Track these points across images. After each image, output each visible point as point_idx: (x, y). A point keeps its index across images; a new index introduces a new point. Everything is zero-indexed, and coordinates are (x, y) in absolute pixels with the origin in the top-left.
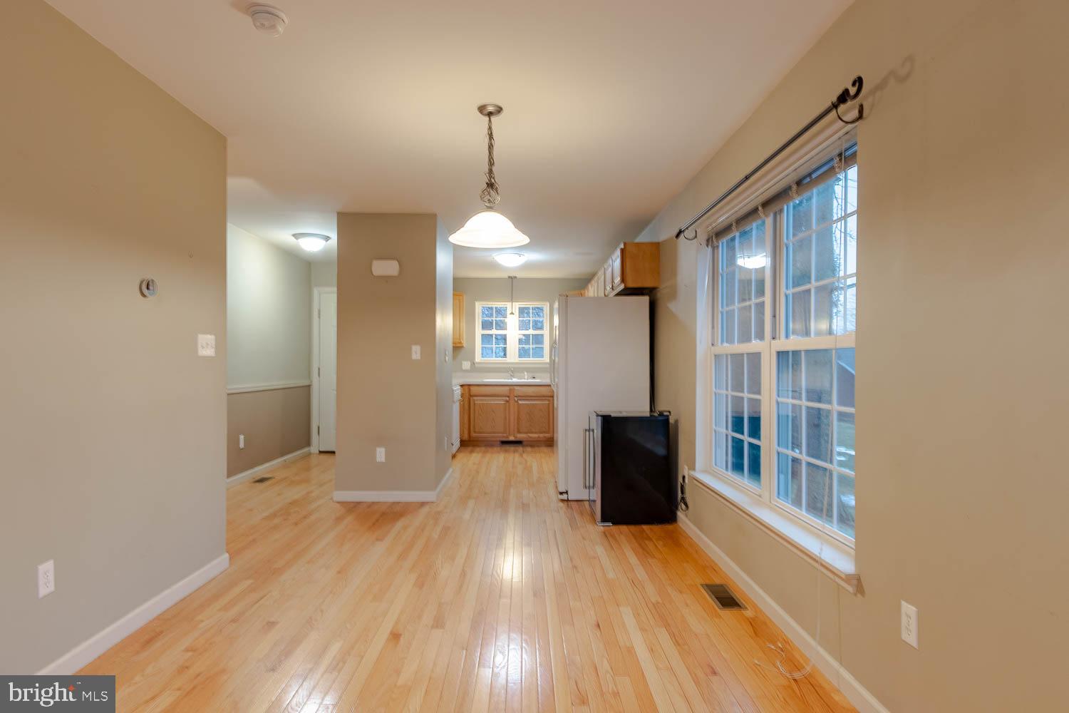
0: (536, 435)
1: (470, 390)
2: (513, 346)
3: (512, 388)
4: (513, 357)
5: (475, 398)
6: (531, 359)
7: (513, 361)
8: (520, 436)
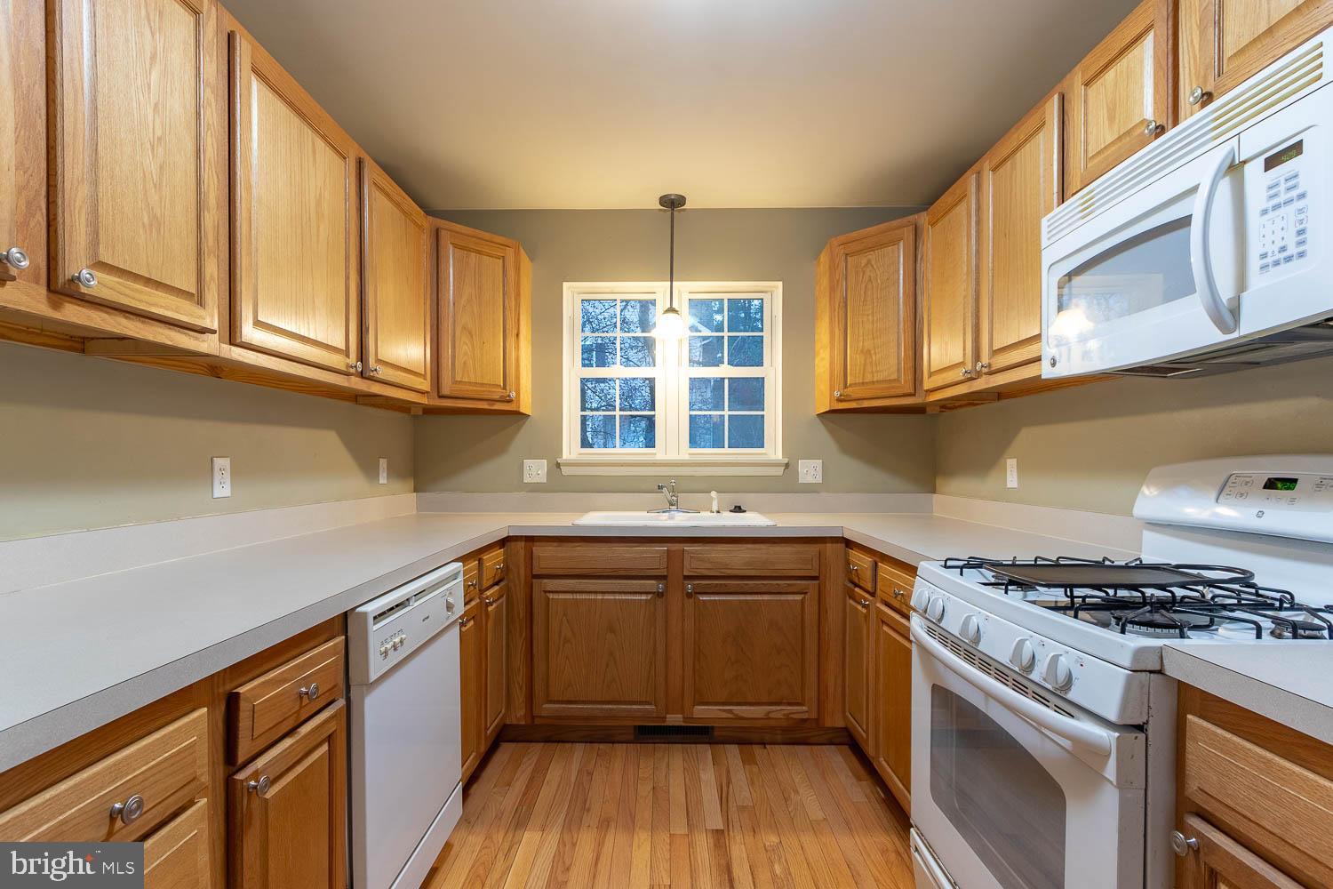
0: (757, 711)
1: (530, 557)
2: (673, 410)
3: (676, 547)
4: (673, 443)
5: (550, 584)
6: (726, 453)
7: (672, 456)
8: (704, 713)
